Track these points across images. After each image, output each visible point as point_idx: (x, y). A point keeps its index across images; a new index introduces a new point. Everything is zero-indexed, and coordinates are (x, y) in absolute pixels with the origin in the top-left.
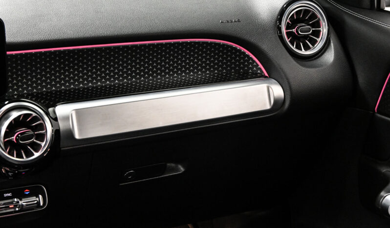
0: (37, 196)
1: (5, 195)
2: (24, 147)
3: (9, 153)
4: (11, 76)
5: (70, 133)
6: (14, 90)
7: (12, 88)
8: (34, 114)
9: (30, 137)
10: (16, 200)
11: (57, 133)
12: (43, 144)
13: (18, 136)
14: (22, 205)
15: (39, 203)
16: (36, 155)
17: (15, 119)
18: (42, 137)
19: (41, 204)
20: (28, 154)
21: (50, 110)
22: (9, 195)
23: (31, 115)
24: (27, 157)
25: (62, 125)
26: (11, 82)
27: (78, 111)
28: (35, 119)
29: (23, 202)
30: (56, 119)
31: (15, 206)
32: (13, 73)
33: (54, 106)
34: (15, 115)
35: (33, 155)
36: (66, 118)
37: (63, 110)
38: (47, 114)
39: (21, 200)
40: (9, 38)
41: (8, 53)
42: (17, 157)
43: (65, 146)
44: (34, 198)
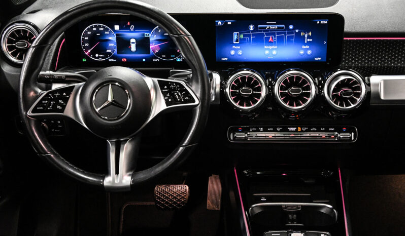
0: (351, 133)
1: (330, 129)
2: (346, 100)
3: (335, 103)
4: (345, 54)
5: (378, 95)
6: (346, 63)
7: (345, 61)
8: (355, 79)
9: (350, 94)
10: (336, 133)
11: (368, 93)
12: (358, 100)
13: (342, 92)
14: (340, 137)
15: (351, 138)
16: (353, 106)
17: (341, 81)
18: (358, 95)
19: (353, 139)
20: (348, 105)
21: (366, 78)
22: (333, 129)
23: (352, 79)
24: (346, 106)
25: (373, 89)
26: (345, 58)
27: (385, 81)
28: (355, 83)
29: (341, 135)
30: (369, 85)
31: (335, 137)
32: (346, 52)
33: (369, 76)
34: (342, 78)
35: (351, 105)
36: (377, 85)
37: (375, 79)
38: (364, 81)
39: (339, 134)
40: (347, 28)
41: (345, 39)
42: (340, 106)
43: (373, 103)
44: (348, 134)
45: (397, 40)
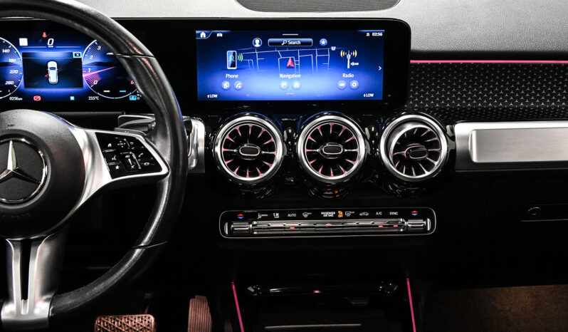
0: (425, 220)
1: (391, 213)
2: (415, 164)
3: (398, 168)
4: (413, 87)
5: (467, 155)
6: (415, 103)
7: (413, 99)
8: (429, 129)
9: (423, 153)
10: (401, 220)
11: (452, 153)
12: (436, 163)
13: (409, 150)
14: (407, 227)
15: (425, 227)
16: (427, 173)
17: (407, 132)
18: (436, 156)
19: (429, 229)
20: (419, 172)
21: (448, 127)
22: (396, 213)
23: (426, 129)
24: (417, 175)
25: (459, 145)
26: (413, 93)
27: (479, 132)
28: (431, 135)
29: (409, 223)
30: (453, 138)
31: (400, 226)
32: (415, 84)
33: (453, 123)
34: (409, 127)
35: (424, 173)
36: (466, 138)
37: (462, 129)
38: (445, 132)
39: (407, 221)
40: (415, 45)
41: (412, 61)
42: (406, 173)
43: (460, 168)
44: (421, 221)
45: (497, 64)
